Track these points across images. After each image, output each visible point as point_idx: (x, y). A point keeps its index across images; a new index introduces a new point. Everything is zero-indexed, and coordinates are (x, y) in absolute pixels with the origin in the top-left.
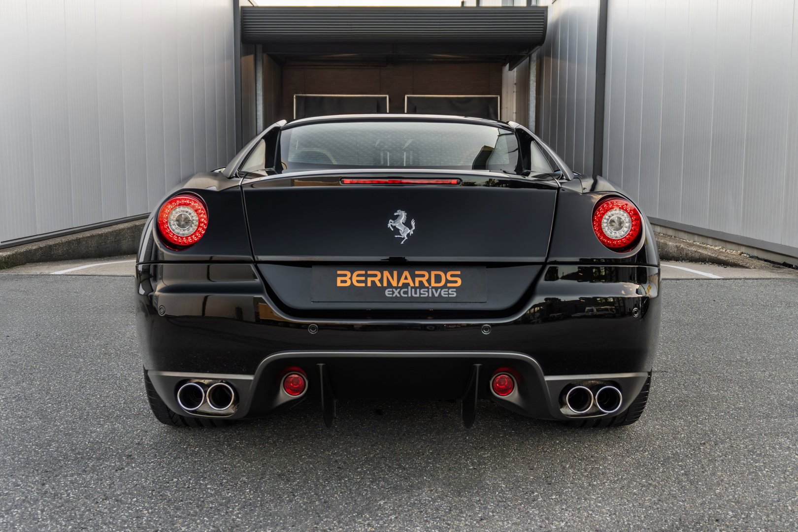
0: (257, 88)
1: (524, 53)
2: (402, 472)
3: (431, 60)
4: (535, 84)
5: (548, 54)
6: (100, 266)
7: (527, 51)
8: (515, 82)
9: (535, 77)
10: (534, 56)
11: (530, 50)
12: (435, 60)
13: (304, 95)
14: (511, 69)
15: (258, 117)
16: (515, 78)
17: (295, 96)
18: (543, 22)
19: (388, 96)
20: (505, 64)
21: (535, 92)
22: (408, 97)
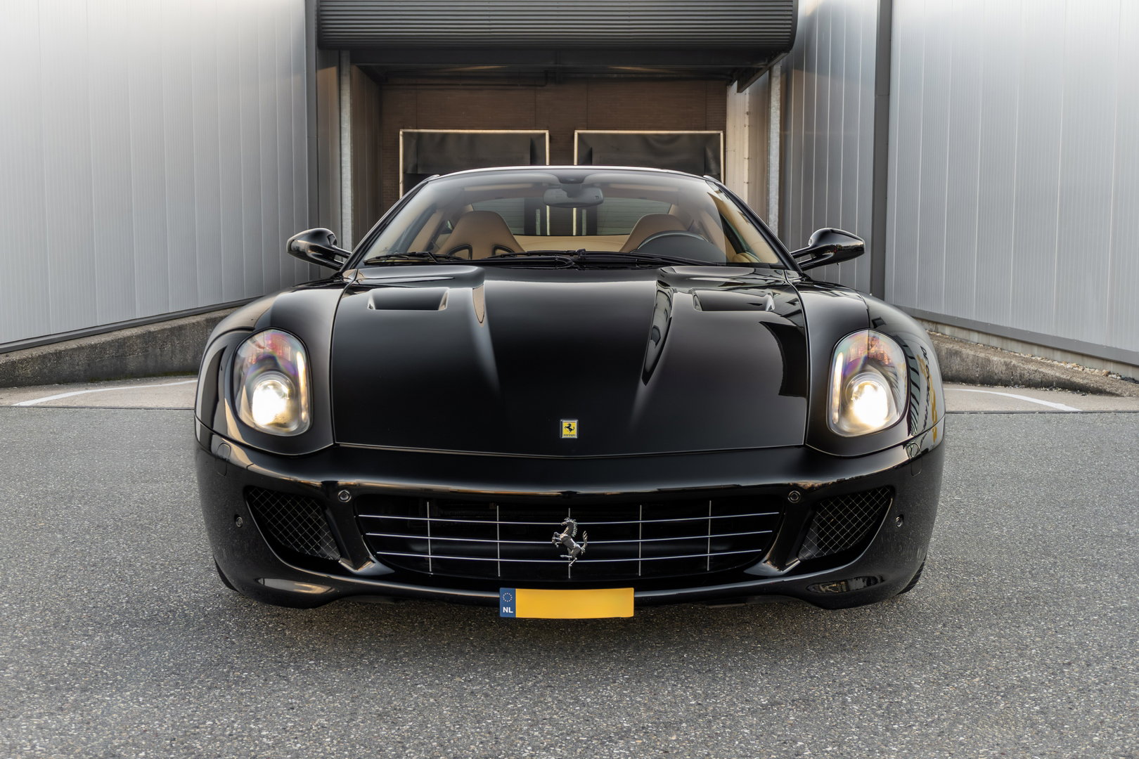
0: (342, 119)
1: (761, 65)
2: (580, 710)
3: (615, 76)
4: (778, 112)
5: (799, 66)
6: (92, 394)
7: (766, 63)
8: (747, 110)
9: (779, 102)
10: (777, 69)
11: (771, 60)
12: (622, 76)
13: (416, 131)
14: (740, 90)
15: (343, 165)
16: (747, 105)
17: (401, 133)
18: (791, 15)
19: (547, 133)
20: (731, 83)
21: (779, 125)
22: (579, 134)
